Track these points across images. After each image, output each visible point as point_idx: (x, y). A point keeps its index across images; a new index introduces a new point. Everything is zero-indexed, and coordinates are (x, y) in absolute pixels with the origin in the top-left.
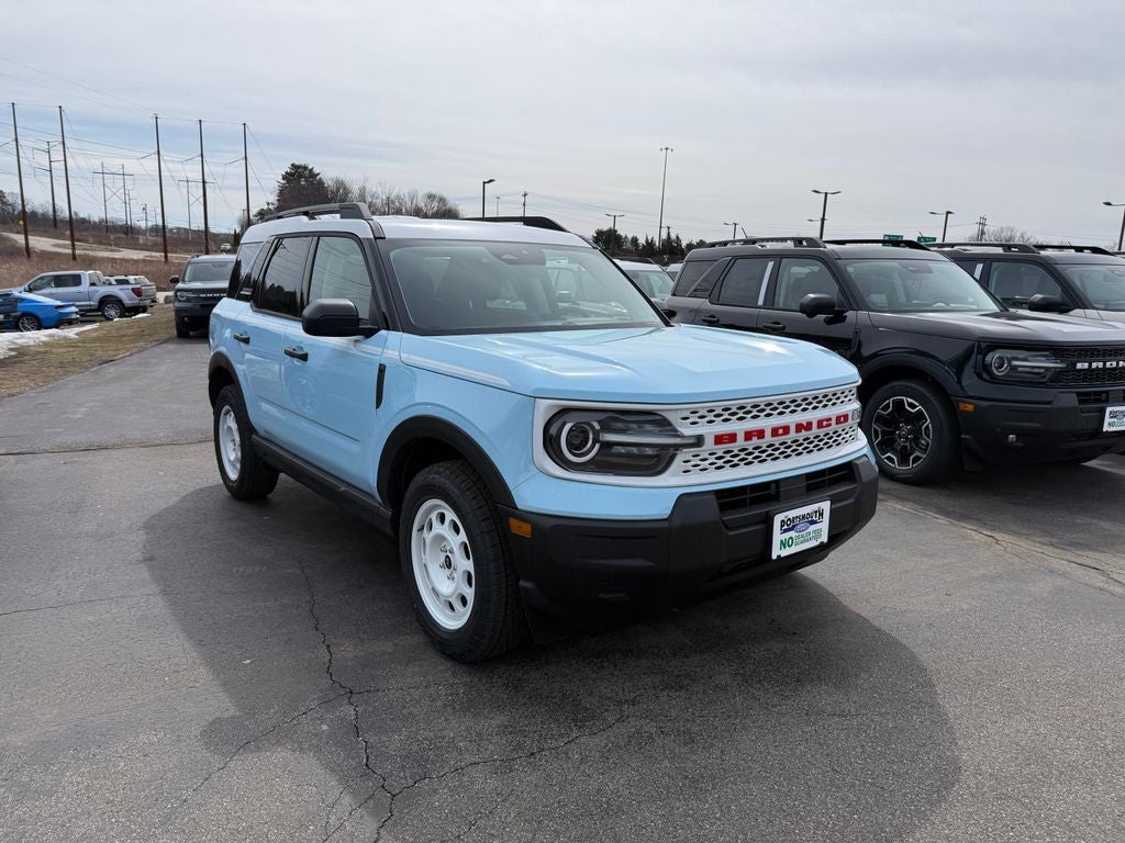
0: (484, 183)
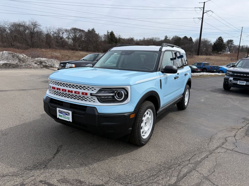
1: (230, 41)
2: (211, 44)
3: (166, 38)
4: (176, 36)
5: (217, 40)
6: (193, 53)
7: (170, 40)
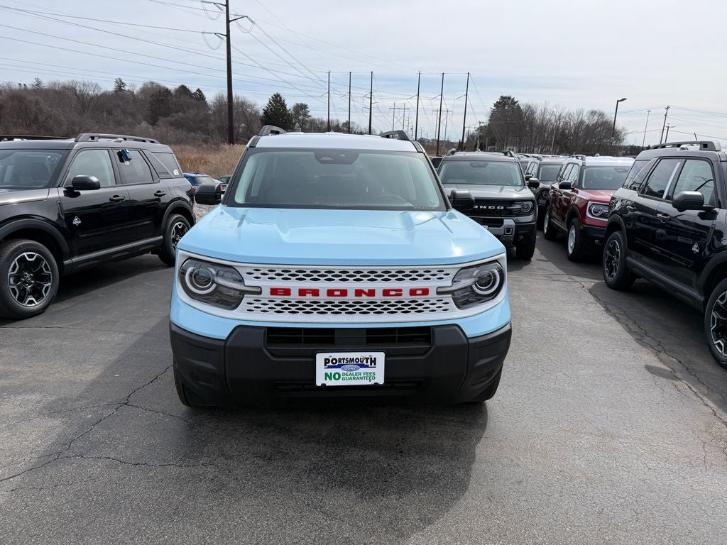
0: (618, 101)
1: (301, 108)
2: (257, 112)
3: (120, 87)
4: (152, 83)
5: (270, 103)
6: (212, 137)
7: (135, 93)
